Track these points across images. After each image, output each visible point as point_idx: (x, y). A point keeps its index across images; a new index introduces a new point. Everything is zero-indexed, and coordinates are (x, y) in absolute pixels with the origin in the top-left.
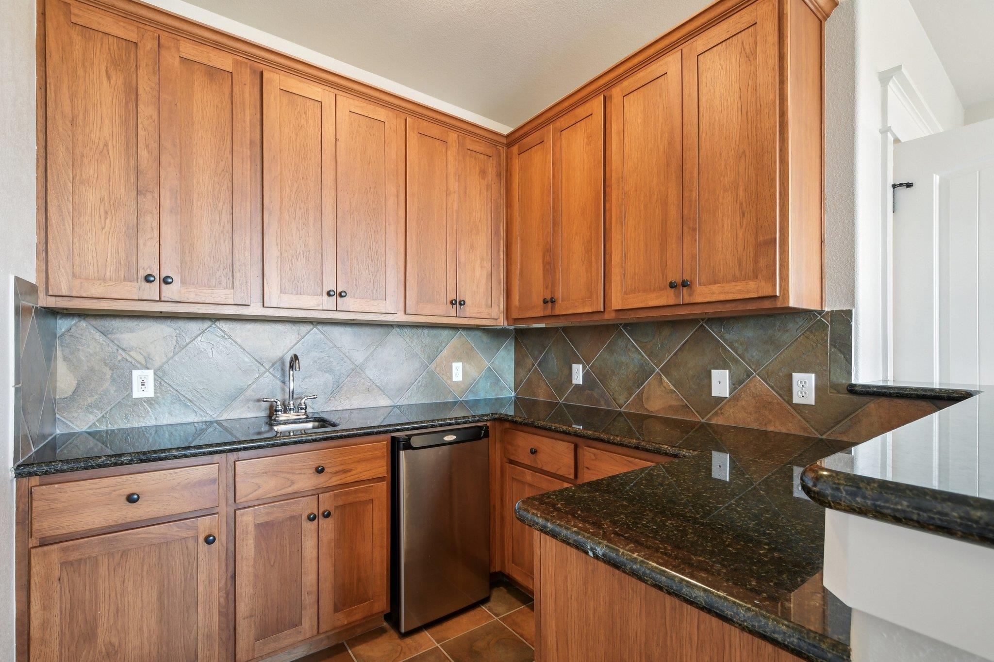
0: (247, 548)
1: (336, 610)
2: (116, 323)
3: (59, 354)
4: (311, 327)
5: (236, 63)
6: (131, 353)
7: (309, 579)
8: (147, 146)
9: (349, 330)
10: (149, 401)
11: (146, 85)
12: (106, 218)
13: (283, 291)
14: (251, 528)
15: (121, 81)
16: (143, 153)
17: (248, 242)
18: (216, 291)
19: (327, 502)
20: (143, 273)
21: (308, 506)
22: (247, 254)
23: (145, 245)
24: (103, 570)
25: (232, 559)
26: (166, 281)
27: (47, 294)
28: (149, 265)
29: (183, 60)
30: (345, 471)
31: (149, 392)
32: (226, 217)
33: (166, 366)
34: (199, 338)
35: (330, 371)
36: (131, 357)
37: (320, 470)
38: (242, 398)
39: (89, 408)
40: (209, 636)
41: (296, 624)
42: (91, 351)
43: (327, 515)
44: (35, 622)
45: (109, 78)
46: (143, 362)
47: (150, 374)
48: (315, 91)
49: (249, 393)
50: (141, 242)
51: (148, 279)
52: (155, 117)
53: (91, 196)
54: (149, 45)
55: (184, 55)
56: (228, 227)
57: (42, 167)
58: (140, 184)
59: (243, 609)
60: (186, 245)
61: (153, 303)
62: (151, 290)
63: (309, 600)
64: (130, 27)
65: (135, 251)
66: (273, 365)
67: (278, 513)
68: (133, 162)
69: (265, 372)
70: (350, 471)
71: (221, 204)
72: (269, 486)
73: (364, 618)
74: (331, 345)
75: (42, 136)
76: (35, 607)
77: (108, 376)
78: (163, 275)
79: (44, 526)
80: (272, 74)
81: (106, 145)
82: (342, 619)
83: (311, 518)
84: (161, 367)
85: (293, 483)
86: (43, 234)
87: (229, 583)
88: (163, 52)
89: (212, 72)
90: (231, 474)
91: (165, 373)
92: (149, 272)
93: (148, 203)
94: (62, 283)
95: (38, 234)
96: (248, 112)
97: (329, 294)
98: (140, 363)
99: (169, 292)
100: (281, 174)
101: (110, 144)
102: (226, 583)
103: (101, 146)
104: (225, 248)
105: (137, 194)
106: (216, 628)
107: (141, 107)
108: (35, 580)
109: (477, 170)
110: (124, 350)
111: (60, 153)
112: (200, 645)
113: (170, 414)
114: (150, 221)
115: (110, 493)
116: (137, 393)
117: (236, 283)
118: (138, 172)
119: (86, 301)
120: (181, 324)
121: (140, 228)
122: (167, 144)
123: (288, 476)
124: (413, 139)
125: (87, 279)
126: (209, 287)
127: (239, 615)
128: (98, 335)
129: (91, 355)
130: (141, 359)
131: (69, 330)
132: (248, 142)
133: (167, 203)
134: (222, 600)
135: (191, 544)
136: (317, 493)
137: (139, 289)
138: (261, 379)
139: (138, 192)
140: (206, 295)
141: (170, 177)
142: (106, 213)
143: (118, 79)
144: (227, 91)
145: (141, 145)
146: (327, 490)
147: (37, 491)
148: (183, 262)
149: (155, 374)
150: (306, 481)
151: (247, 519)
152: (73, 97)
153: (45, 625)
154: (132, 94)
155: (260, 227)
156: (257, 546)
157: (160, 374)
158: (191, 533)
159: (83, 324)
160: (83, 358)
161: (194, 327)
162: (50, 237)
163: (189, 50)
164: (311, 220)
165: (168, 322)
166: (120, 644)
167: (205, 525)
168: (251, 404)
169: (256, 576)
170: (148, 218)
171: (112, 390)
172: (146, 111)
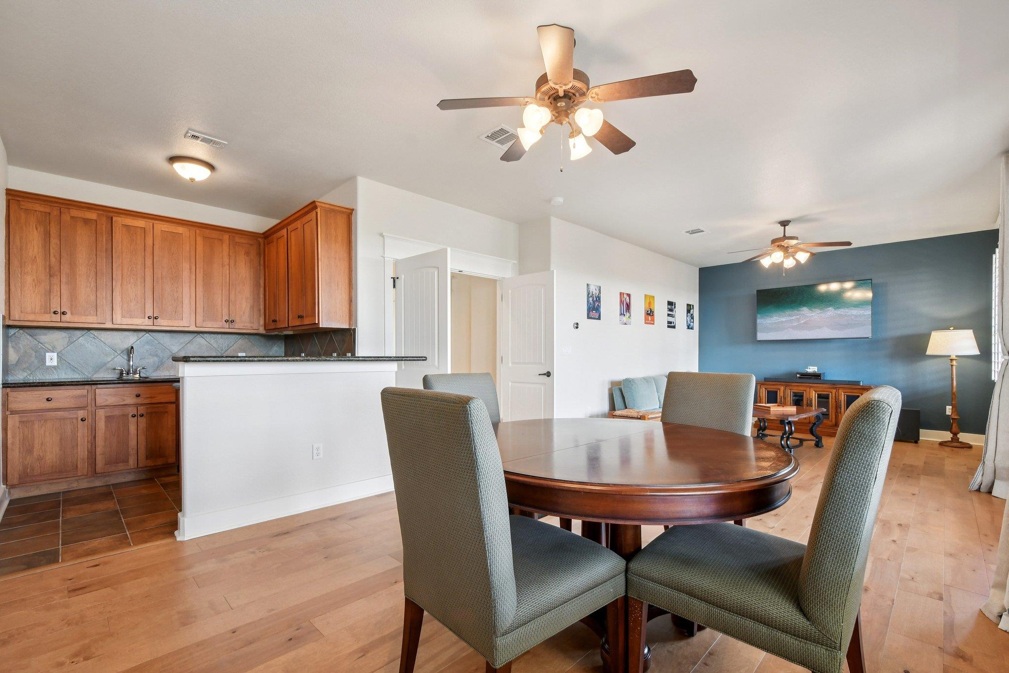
0: (101, 425)
1: (147, 458)
2: (37, 331)
3: (10, 345)
4: (145, 333)
5: (99, 215)
6: (45, 345)
7: (133, 443)
8: (54, 256)
9: (168, 335)
10: (54, 367)
11: (54, 231)
12: (35, 288)
13: (123, 316)
14: (103, 418)
15: (42, 229)
16: (53, 260)
17: (104, 295)
18: (88, 317)
19: (142, 410)
20: (52, 310)
21: (132, 411)
22: (104, 301)
23: (53, 298)
24: (36, 426)
25: (93, 430)
26: (64, 313)
27: (10, 319)
28: (55, 306)
29: (72, 217)
30: (151, 397)
31: (55, 363)
32: (93, 284)
33: (63, 352)
34: (81, 338)
35: (157, 356)
36: (45, 346)
37: (138, 396)
38: (105, 368)
39: (24, 370)
40: (83, 459)
41: (126, 461)
42: (26, 344)
43: (142, 416)
44: (9, 442)
45: (37, 229)
46: (51, 349)
47: (55, 355)
48: (141, 223)
49: (109, 365)
50: (51, 297)
51: (55, 313)
52: (58, 243)
53: (29, 279)
54: (55, 212)
55: (72, 215)
56: (94, 289)
57: (7, 268)
58: (51, 272)
59: (99, 450)
60: (73, 297)
61: (57, 323)
62: (57, 318)
63: (132, 452)
64: (46, 206)
65: (49, 301)
66: (122, 352)
67: (117, 412)
68: (48, 263)
69: (118, 356)
70: (154, 397)
71: (90, 279)
72: (111, 400)
73: (163, 465)
74: (157, 342)
75: (7, 256)
76: (9, 436)
77: (34, 355)
78: (62, 311)
79: (13, 406)
80: (117, 218)
81: (35, 257)
82: (150, 463)
83: (133, 416)
84: (60, 352)
85: (124, 400)
86: (8, 296)
87: (93, 439)
88: (62, 215)
89: (86, 221)
90: (93, 394)
91: (63, 355)
92: (55, 310)
93: (55, 280)
94: (16, 315)
95: (6, 295)
96: (104, 237)
97: (149, 318)
98: (50, 350)
99: (64, 318)
100: (122, 263)
101: (37, 257)
102: (91, 439)
103: (33, 258)
104: (93, 298)
105: (50, 277)
106: (86, 457)
107: (52, 239)
108: (9, 426)
109: (243, 253)
110: (41, 343)
111: (15, 262)
112: (79, 463)
113: (65, 374)
114: (56, 288)
115: (39, 397)
116: (48, 363)
117: (98, 313)
118: (50, 267)
119: (27, 322)
120: (71, 331)
121: (51, 291)
122: (64, 254)
123: (122, 397)
124: (200, 240)
125: (27, 313)
126: (85, 315)
127: (97, 453)
128: (28, 337)
129: (25, 345)
130: (50, 347)
131: (15, 334)
132: (105, 250)
133: (64, 280)
134: (89, 446)
135: (75, 421)
136: (137, 405)
137: (51, 317)
138: (115, 359)
139: (50, 276)
140: (83, 319)
141: (65, 268)
142: (35, 285)
143: (41, 229)
144: (94, 229)
145: (52, 255)
146: (142, 405)
147: (11, 394)
148: (72, 305)
149: (57, 355)
150: (131, 400)
151: (101, 414)
152: (21, 238)
153: (13, 444)
154: (47, 235)
155: (111, 288)
156: (106, 426)
157: (60, 355)
158: (75, 416)
159: (21, 331)
160: (21, 347)
161: (78, 333)
162: (11, 297)
163: (75, 213)
164: (139, 283)
165: (65, 331)
166: (43, 457)
167: (81, 414)
168: (110, 371)
169: (106, 438)
170: (55, 287)
171: (36, 362)
172: (54, 241)
